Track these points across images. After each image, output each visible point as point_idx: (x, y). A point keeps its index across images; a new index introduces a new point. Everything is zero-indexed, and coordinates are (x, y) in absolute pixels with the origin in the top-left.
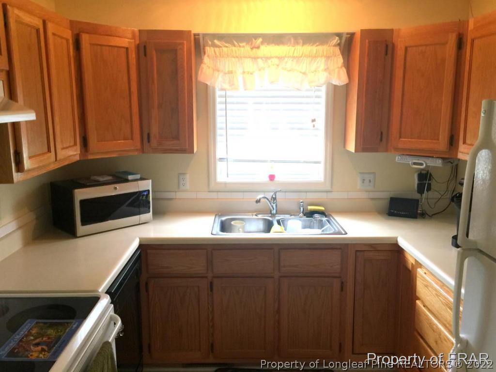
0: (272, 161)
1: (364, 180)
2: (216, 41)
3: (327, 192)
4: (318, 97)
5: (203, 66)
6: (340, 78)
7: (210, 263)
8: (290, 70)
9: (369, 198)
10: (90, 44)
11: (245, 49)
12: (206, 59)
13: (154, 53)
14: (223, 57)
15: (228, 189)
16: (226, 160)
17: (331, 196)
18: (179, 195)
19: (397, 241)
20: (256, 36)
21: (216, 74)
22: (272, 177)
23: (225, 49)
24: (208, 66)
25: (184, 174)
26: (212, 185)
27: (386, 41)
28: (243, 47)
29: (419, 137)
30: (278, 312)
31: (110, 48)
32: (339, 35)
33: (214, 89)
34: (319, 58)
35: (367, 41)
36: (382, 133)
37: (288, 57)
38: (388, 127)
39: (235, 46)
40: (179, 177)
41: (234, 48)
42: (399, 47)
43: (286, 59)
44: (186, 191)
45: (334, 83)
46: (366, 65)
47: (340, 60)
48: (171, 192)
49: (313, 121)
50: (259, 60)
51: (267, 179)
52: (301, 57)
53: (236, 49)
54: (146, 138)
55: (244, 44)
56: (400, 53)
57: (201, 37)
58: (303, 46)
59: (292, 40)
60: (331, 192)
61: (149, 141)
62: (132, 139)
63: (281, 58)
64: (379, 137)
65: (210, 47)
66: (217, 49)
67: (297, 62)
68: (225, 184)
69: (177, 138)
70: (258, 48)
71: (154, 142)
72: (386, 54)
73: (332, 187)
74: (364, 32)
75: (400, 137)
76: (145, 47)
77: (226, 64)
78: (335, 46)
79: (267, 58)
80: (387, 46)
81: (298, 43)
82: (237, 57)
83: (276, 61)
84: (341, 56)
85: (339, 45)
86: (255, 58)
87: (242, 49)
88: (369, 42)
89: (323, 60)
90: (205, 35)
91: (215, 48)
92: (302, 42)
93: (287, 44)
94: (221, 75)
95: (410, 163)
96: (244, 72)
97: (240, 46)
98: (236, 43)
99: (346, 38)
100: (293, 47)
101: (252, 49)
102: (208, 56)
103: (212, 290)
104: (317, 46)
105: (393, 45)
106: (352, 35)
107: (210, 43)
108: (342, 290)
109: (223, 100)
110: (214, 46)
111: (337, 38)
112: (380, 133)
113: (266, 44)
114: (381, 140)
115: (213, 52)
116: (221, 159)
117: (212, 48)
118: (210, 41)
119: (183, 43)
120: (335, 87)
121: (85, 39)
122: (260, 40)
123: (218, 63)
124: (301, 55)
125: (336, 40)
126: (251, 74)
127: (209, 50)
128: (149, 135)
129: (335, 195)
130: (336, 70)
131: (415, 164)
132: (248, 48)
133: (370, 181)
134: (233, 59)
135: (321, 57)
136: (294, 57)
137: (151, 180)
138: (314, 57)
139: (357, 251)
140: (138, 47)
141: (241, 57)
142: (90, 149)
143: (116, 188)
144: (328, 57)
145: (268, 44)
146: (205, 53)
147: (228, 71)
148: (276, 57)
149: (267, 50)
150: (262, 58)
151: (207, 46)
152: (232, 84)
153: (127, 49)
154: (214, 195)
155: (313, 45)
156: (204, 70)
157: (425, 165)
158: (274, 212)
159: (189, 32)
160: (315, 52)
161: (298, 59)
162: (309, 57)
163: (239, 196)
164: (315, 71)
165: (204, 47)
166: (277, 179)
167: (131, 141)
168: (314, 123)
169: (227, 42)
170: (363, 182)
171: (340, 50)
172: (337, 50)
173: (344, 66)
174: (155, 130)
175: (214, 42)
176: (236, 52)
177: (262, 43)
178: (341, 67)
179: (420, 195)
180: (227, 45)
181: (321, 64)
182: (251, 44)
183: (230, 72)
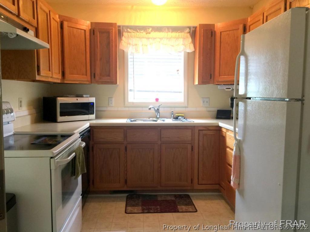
0: (157, 91)
1: (204, 101)
2: (129, 30)
3: (186, 107)
4: (180, 59)
5: (122, 41)
6: (190, 49)
7: (125, 137)
8: (166, 45)
9: (207, 111)
10: (68, 26)
11: (143, 34)
12: (123, 38)
13: (98, 33)
14: (132, 37)
15: (135, 106)
16: (133, 91)
17: (187, 109)
18: (109, 109)
19: (218, 124)
20: (149, 27)
21: (129, 45)
22: (157, 100)
23: (133, 34)
24: (125, 42)
25: (111, 98)
26: (126, 103)
27: (211, 30)
28: (142, 33)
29: (228, 75)
30: (160, 162)
31: (77, 29)
32: (190, 28)
33: (127, 53)
34: (180, 39)
35: (202, 29)
36: (211, 75)
37: (165, 38)
38: (214, 71)
39: (138, 32)
40: (109, 100)
41: (138, 33)
42: (217, 32)
43: (164, 39)
44: (112, 107)
45: (188, 51)
46: (202, 41)
47: (190, 40)
48: (104, 107)
49: (178, 71)
50: (150, 39)
51: (154, 101)
52: (171, 38)
53: (139, 33)
54: (93, 75)
55: (142, 31)
56: (218, 35)
57: (121, 28)
58: (172, 32)
59: (166, 30)
60: (187, 107)
61: (94, 77)
62: (86, 75)
63: (161, 39)
64: (210, 76)
65: (125, 32)
66: (129, 34)
67: (169, 40)
68: (133, 103)
69: (109, 76)
70: (150, 33)
71: (97, 77)
72: (212, 36)
73: (188, 105)
74: (201, 25)
75: (220, 76)
76: (94, 30)
77: (134, 41)
78: (188, 33)
79: (154, 38)
80: (212, 32)
81: (169, 31)
82: (139, 38)
83: (159, 40)
84: (190, 38)
85: (189, 32)
86: (148, 38)
87: (142, 34)
88: (203, 30)
89: (182, 40)
90: (123, 26)
91: (128, 33)
92: (171, 31)
93: (164, 32)
94: (131, 46)
95: (225, 88)
96: (143, 45)
97: (140, 32)
98: (139, 31)
99: (193, 30)
100: (167, 33)
101: (147, 34)
102: (125, 37)
103: (126, 151)
104: (179, 33)
105: (215, 31)
106: (196, 28)
107: (126, 30)
108: (192, 150)
109: (132, 56)
110: (128, 32)
111: (188, 29)
112: (210, 75)
113: (153, 31)
114: (211, 78)
115: (127, 35)
116: (131, 90)
117: (126, 33)
118: (126, 29)
119: (112, 29)
120: (188, 53)
121: (66, 24)
122: (151, 29)
123: (130, 41)
124: (171, 37)
125: (188, 30)
126: (146, 46)
127: (125, 34)
128: (94, 74)
129: (189, 109)
130: (188, 45)
131: (227, 88)
132: (144, 33)
133: (207, 102)
134: (137, 39)
135: (181, 38)
136: (167, 38)
137: (95, 98)
138: (177, 38)
139: (199, 130)
140: (90, 30)
141: (141, 38)
142: (66, 78)
143: (77, 100)
144: (184, 39)
145: (155, 31)
146: (123, 36)
147: (135, 44)
148: (159, 38)
149: (154, 34)
150: (151, 38)
151: (124, 32)
152: (136, 50)
153: (85, 30)
154: (127, 109)
155: (176, 32)
156: (123, 43)
157: (231, 88)
158: (158, 117)
159: (116, 24)
160: (177, 35)
161: (169, 39)
162: (175, 38)
163: (140, 109)
164: (178, 45)
165: (123, 32)
166: (160, 101)
167: (86, 76)
168: (178, 72)
169: (134, 30)
170: (204, 103)
171: (190, 35)
172: (188, 35)
173: (192, 43)
174: (98, 71)
175: (128, 30)
176: (138, 35)
177: (152, 31)
178: (191, 43)
179: (232, 108)
180: (134, 31)
181: (181, 41)
182: (146, 31)
183: (136, 45)
